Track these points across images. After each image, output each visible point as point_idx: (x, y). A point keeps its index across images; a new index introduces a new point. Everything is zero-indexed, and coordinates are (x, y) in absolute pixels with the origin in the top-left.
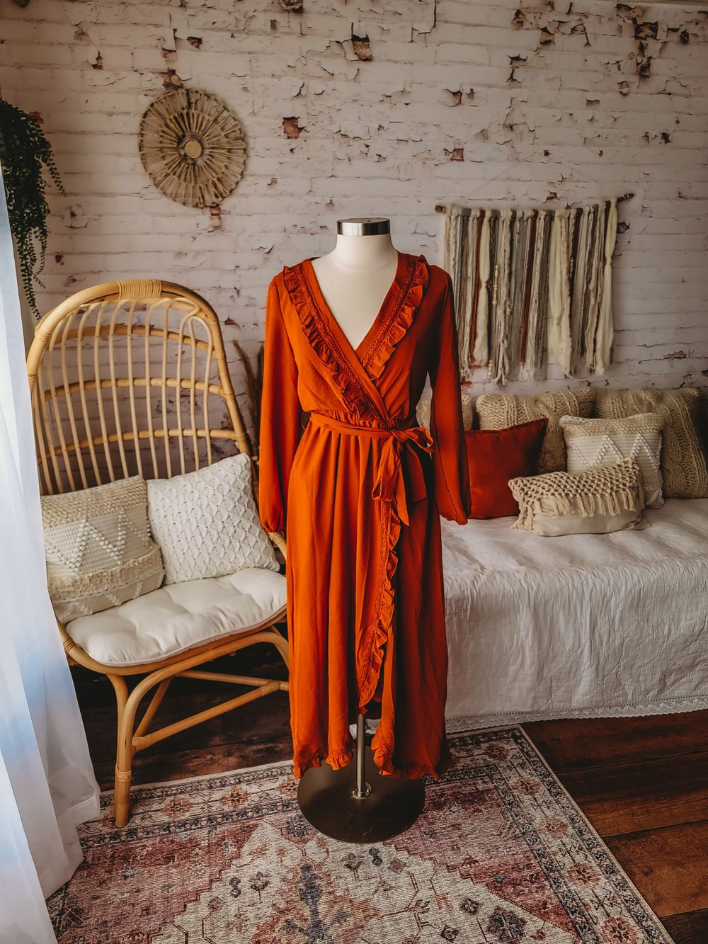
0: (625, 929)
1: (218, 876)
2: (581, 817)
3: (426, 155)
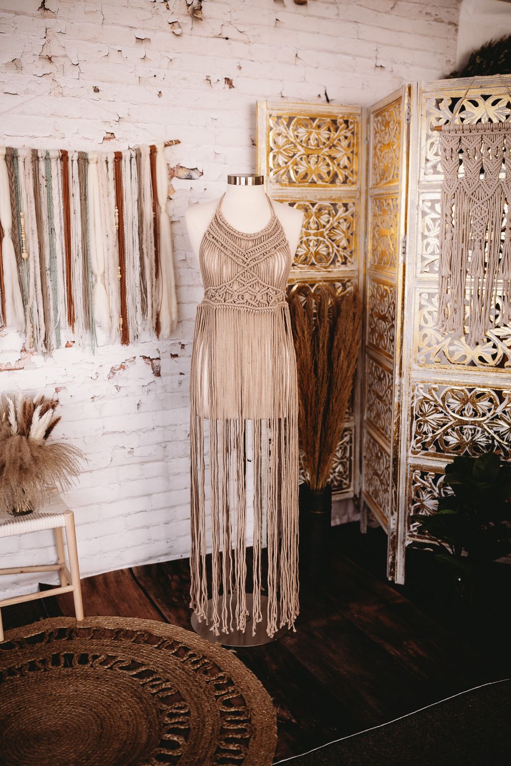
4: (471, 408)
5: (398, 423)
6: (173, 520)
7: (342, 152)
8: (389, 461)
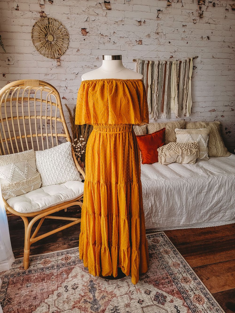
0: (200, 298)
1: (60, 285)
2: (184, 261)
3: (130, 42)
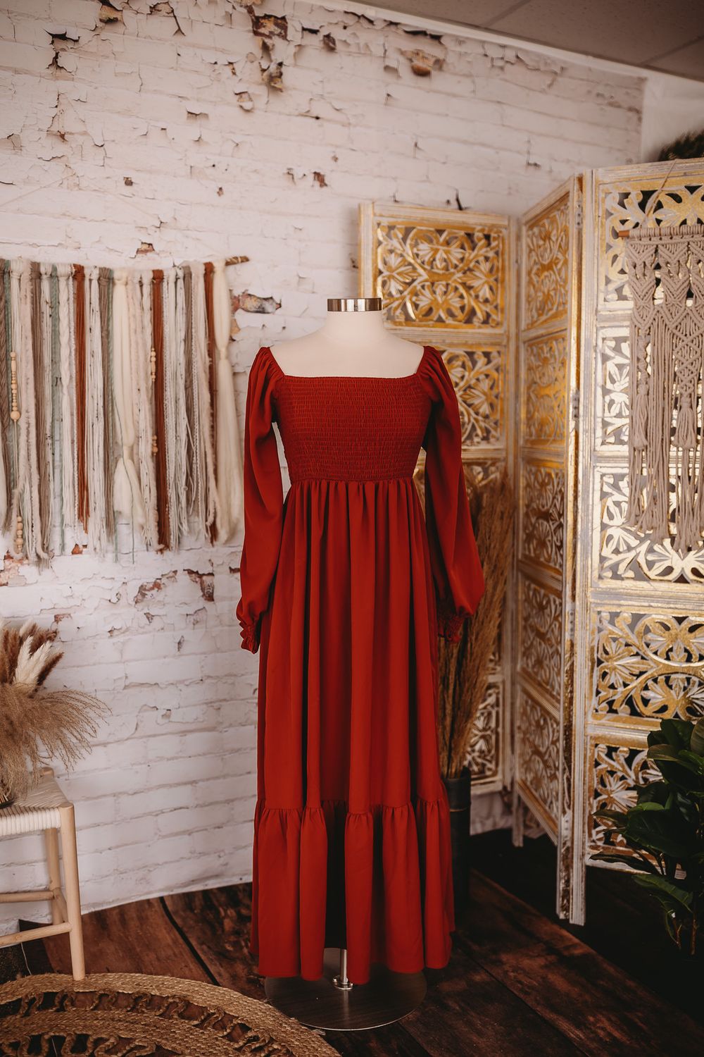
4: (683, 647)
5: (571, 673)
6: (228, 822)
7: (481, 278)
8: (558, 731)
